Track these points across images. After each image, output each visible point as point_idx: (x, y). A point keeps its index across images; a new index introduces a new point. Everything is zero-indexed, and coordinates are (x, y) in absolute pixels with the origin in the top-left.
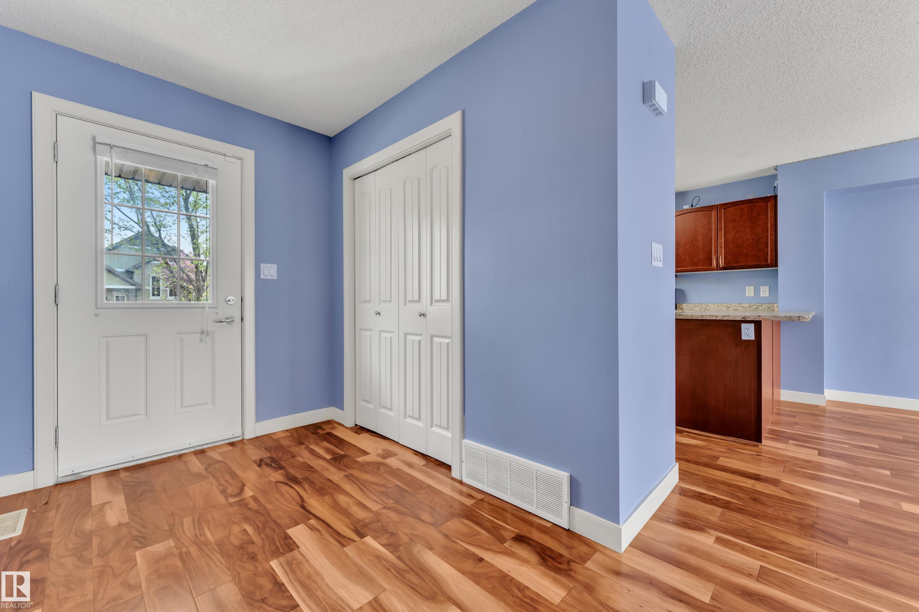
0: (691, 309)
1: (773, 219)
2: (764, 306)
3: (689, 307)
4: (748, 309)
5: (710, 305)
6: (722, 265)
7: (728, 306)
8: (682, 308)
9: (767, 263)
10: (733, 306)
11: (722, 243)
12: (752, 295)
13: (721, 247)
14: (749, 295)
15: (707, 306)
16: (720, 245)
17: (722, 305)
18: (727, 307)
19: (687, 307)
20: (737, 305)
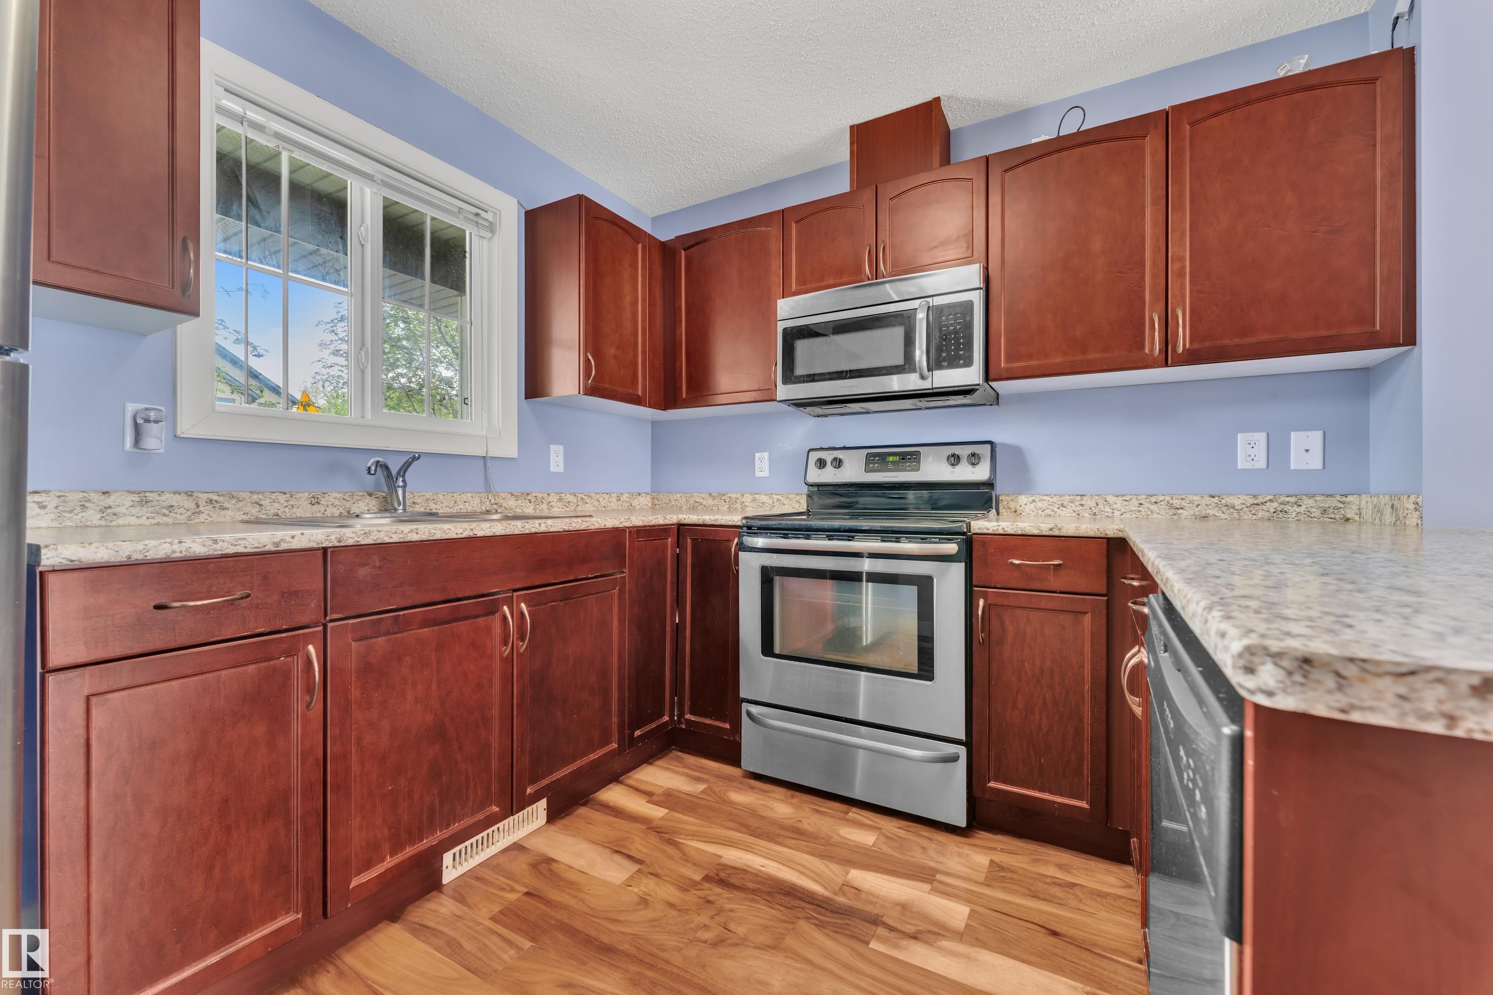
0: (1048, 512)
1: (1397, 146)
2: (1308, 502)
3: (1040, 504)
4: (1247, 516)
5: (1112, 499)
6: (1184, 345)
7: (1176, 502)
8: (1018, 508)
9: (1369, 329)
10: (1191, 502)
11: (1182, 259)
12: (1261, 464)
13: (1181, 274)
14: (1249, 466)
15: (1101, 502)
16: (1177, 266)
17: (1153, 499)
18: (1171, 506)
19: (1032, 506)
20: (1207, 500)
